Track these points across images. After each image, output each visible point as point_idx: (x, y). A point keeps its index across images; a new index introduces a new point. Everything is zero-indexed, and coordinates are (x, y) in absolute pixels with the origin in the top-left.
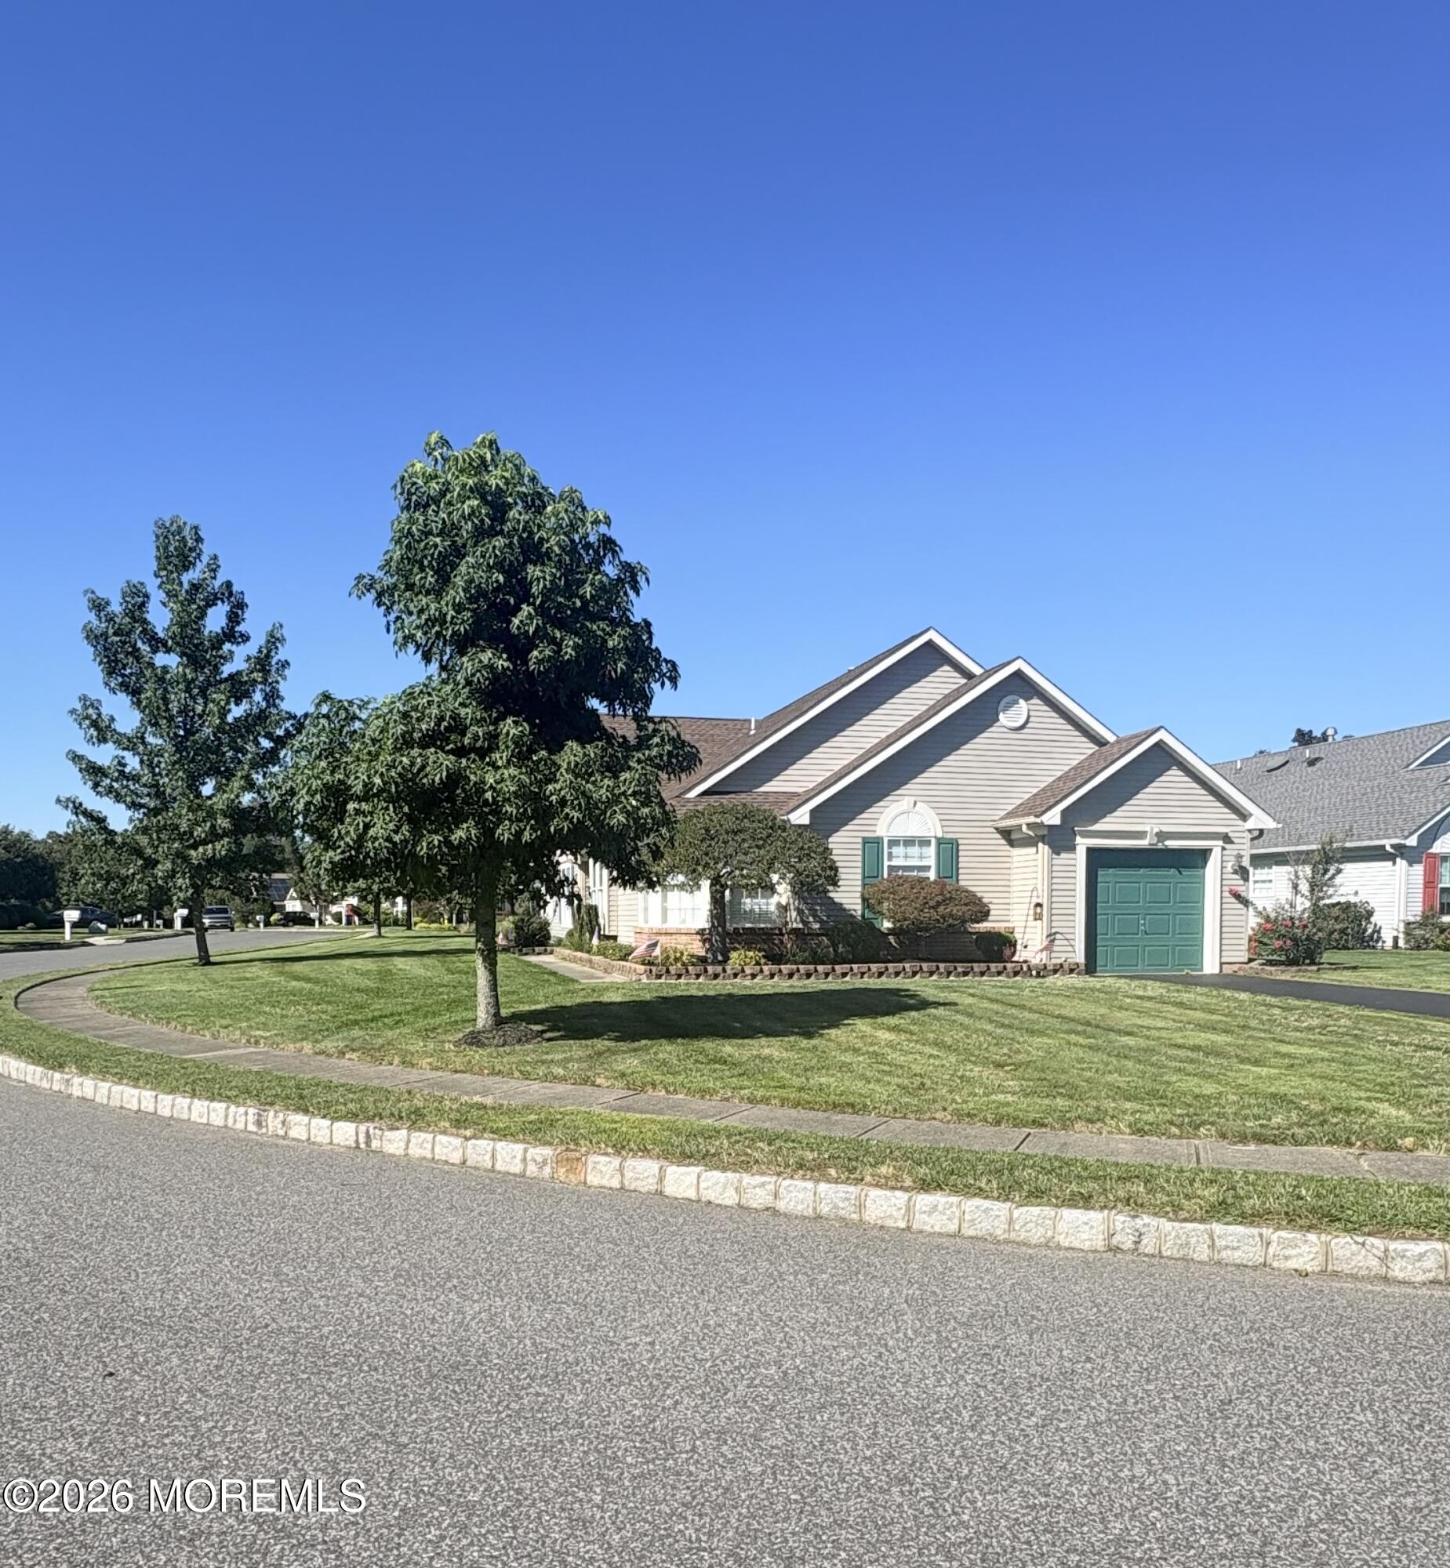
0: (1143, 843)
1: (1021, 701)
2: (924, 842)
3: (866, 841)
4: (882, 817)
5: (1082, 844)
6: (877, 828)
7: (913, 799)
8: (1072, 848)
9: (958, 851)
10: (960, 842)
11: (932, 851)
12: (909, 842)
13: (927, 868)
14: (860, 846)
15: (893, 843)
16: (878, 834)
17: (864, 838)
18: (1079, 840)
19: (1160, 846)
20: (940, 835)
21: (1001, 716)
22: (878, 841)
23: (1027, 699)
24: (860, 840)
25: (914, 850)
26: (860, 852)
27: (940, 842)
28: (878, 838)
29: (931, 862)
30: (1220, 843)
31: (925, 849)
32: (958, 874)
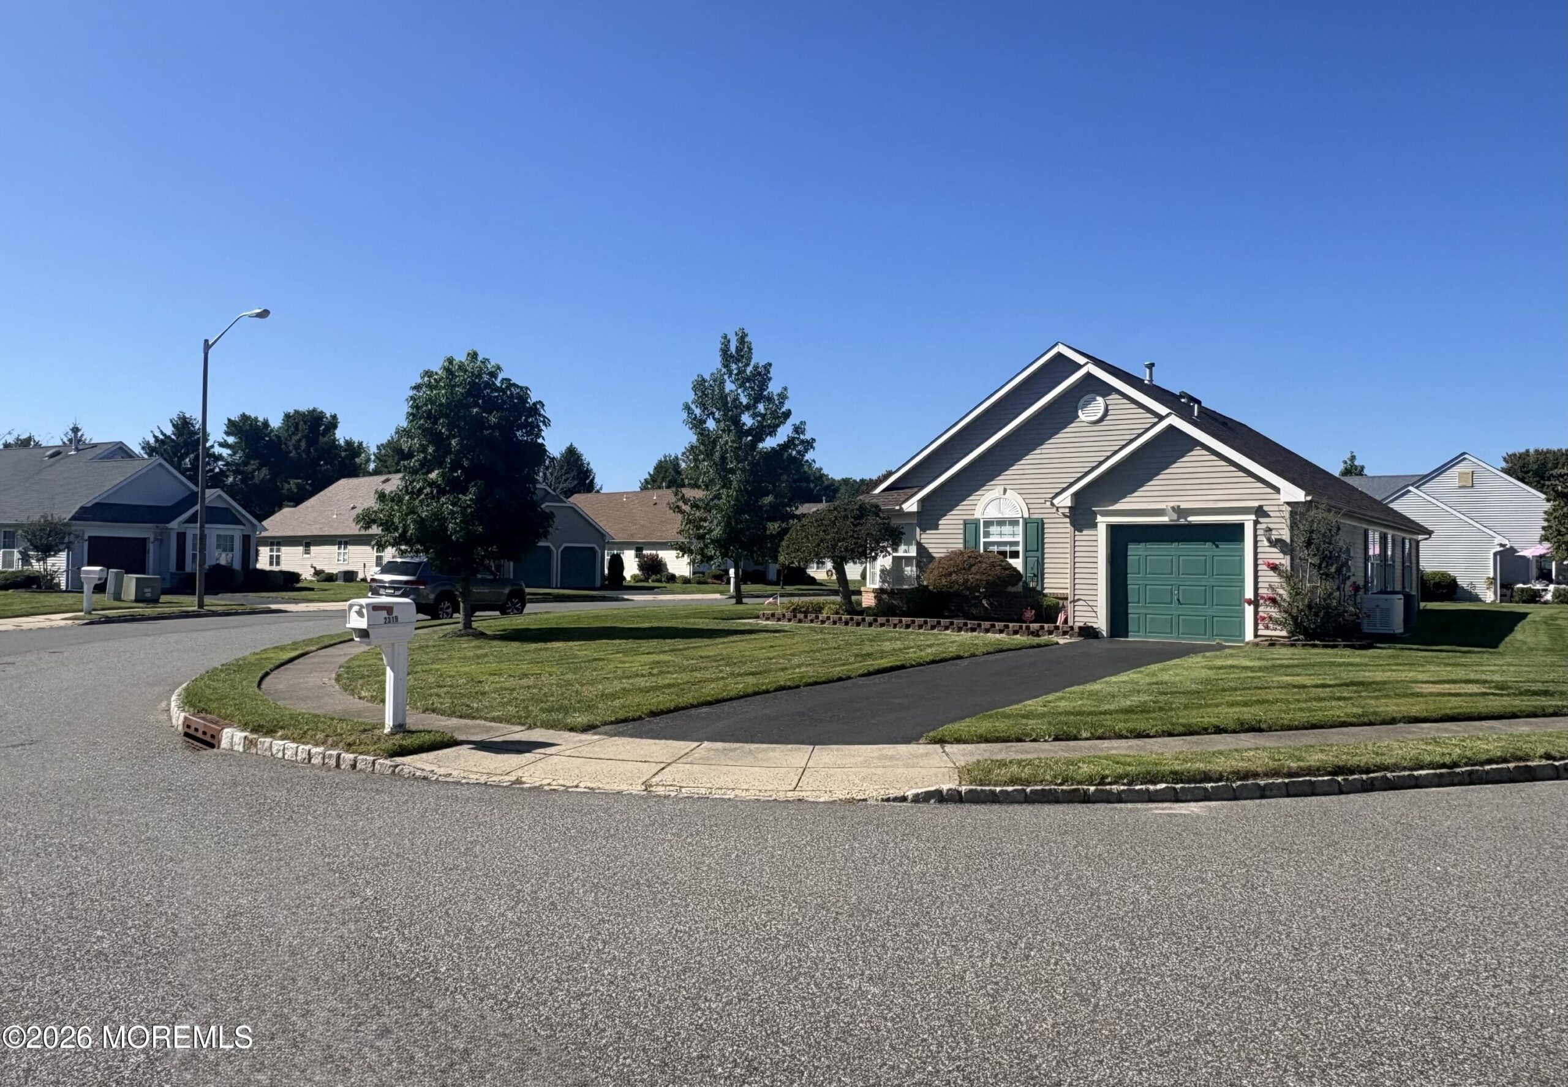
0: (1164, 520)
1: (1100, 399)
2: (1014, 522)
3: (966, 523)
4: (979, 503)
5: (1102, 522)
6: (975, 512)
7: (1002, 488)
8: (1094, 526)
9: (1043, 529)
10: (1045, 521)
11: (1020, 529)
12: (1001, 523)
13: (1016, 543)
14: (962, 527)
15: (988, 523)
16: (976, 516)
17: (965, 520)
18: (1099, 518)
19: (1182, 521)
20: (1026, 515)
21: (1080, 413)
22: (976, 523)
23: (1104, 396)
24: (962, 522)
25: (1007, 529)
26: (961, 531)
27: (1026, 522)
28: (976, 519)
29: (1020, 538)
30: (1253, 517)
31: (1016, 528)
32: (1043, 549)
